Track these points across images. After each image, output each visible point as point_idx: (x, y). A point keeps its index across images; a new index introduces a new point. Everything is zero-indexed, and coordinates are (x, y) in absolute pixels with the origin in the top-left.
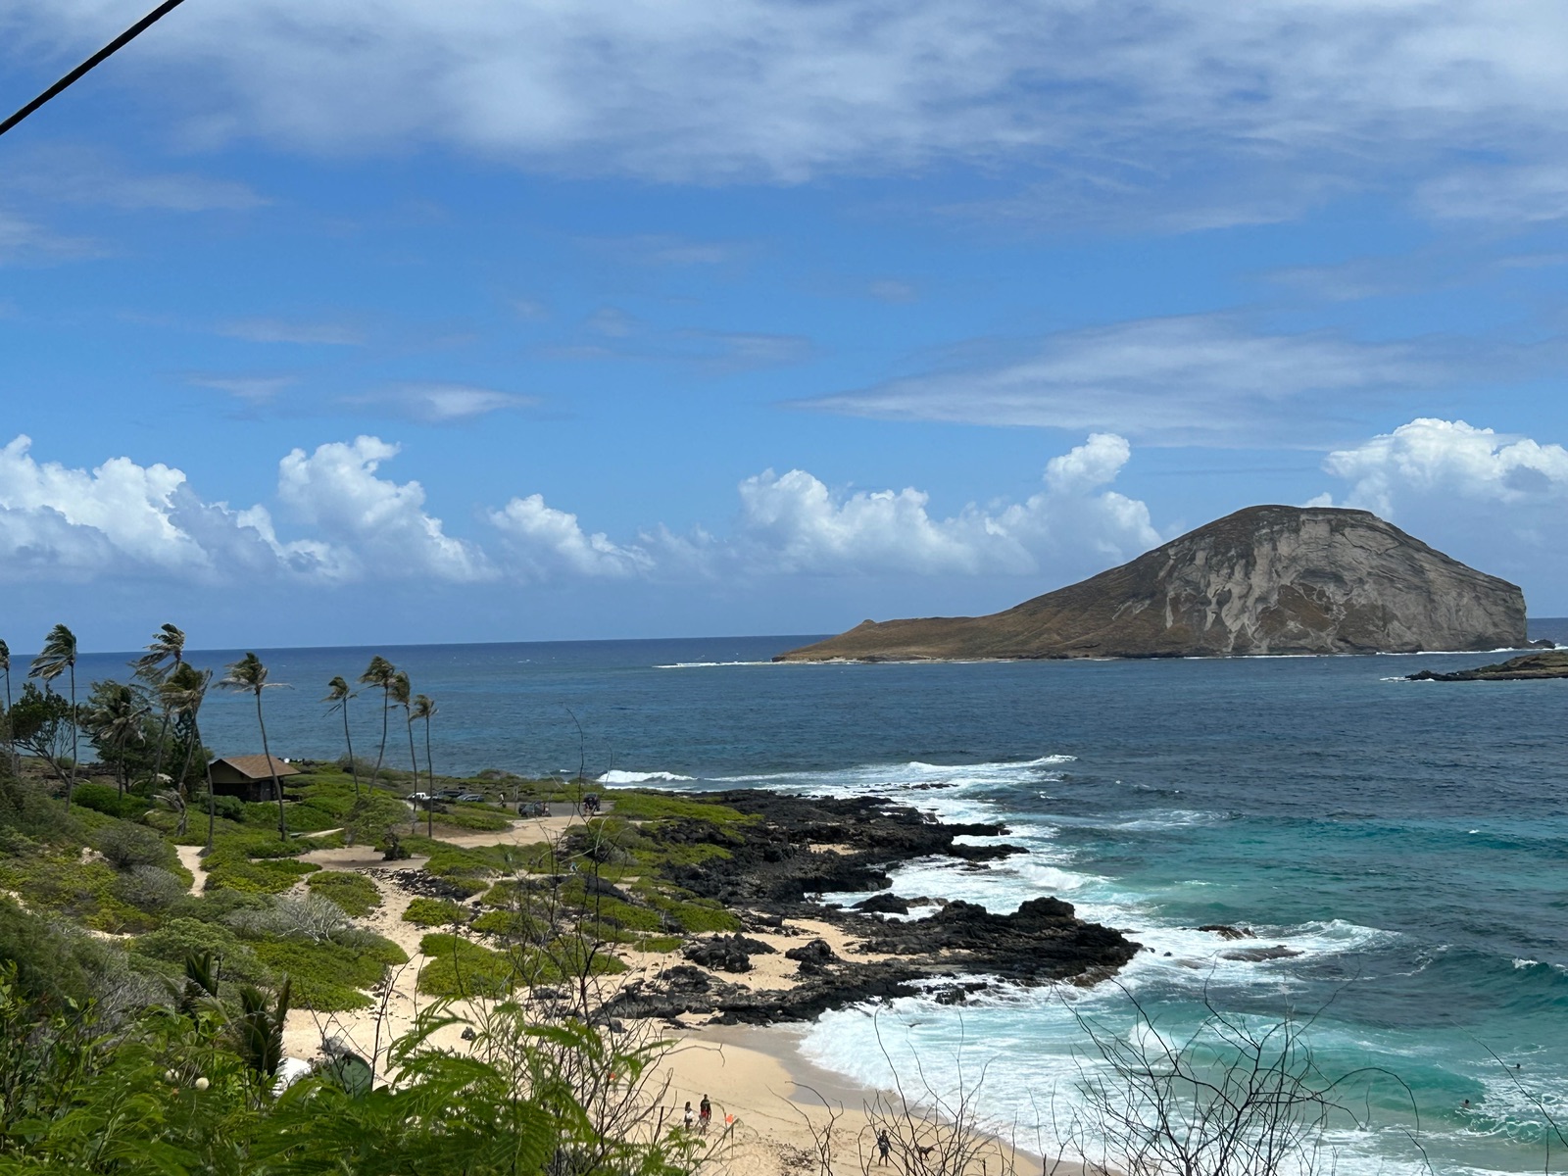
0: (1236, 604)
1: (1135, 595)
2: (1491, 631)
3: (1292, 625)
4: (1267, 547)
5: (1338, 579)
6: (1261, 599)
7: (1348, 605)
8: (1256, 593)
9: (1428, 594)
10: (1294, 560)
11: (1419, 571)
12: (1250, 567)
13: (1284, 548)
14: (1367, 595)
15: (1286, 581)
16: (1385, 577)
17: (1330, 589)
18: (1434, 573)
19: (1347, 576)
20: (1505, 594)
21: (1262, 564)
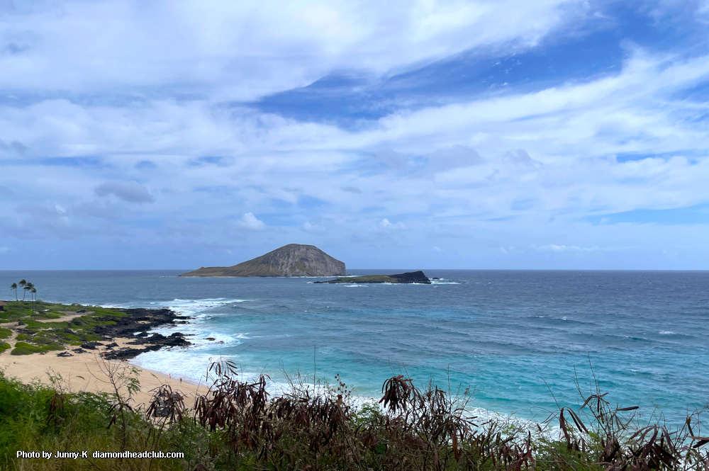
0: (285, 265)
1: (264, 263)
2: (338, 272)
3: (297, 270)
4: (293, 253)
5: (307, 260)
6: (291, 264)
7: (309, 266)
8: (290, 263)
9: (326, 264)
10: (298, 256)
11: (324, 259)
12: (289, 257)
13: (296, 253)
14: (313, 265)
15: (297, 260)
16: (317, 260)
17: (306, 263)
18: (327, 260)
19: (309, 260)
20: (341, 265)
21: (291, 257)
